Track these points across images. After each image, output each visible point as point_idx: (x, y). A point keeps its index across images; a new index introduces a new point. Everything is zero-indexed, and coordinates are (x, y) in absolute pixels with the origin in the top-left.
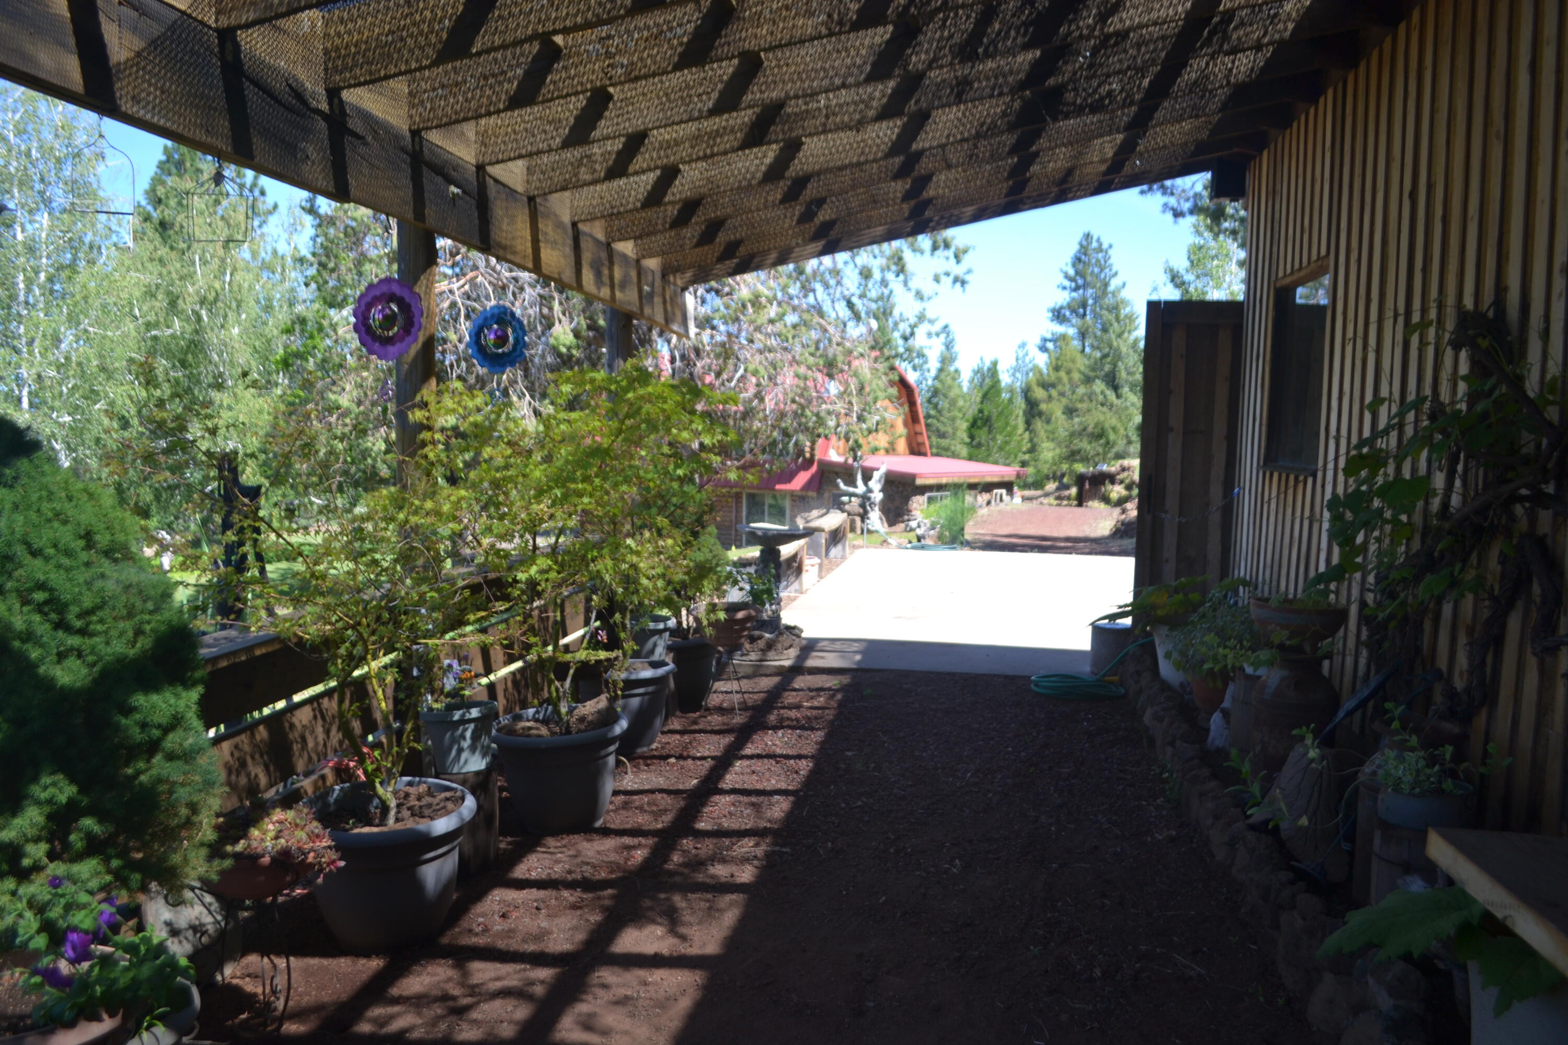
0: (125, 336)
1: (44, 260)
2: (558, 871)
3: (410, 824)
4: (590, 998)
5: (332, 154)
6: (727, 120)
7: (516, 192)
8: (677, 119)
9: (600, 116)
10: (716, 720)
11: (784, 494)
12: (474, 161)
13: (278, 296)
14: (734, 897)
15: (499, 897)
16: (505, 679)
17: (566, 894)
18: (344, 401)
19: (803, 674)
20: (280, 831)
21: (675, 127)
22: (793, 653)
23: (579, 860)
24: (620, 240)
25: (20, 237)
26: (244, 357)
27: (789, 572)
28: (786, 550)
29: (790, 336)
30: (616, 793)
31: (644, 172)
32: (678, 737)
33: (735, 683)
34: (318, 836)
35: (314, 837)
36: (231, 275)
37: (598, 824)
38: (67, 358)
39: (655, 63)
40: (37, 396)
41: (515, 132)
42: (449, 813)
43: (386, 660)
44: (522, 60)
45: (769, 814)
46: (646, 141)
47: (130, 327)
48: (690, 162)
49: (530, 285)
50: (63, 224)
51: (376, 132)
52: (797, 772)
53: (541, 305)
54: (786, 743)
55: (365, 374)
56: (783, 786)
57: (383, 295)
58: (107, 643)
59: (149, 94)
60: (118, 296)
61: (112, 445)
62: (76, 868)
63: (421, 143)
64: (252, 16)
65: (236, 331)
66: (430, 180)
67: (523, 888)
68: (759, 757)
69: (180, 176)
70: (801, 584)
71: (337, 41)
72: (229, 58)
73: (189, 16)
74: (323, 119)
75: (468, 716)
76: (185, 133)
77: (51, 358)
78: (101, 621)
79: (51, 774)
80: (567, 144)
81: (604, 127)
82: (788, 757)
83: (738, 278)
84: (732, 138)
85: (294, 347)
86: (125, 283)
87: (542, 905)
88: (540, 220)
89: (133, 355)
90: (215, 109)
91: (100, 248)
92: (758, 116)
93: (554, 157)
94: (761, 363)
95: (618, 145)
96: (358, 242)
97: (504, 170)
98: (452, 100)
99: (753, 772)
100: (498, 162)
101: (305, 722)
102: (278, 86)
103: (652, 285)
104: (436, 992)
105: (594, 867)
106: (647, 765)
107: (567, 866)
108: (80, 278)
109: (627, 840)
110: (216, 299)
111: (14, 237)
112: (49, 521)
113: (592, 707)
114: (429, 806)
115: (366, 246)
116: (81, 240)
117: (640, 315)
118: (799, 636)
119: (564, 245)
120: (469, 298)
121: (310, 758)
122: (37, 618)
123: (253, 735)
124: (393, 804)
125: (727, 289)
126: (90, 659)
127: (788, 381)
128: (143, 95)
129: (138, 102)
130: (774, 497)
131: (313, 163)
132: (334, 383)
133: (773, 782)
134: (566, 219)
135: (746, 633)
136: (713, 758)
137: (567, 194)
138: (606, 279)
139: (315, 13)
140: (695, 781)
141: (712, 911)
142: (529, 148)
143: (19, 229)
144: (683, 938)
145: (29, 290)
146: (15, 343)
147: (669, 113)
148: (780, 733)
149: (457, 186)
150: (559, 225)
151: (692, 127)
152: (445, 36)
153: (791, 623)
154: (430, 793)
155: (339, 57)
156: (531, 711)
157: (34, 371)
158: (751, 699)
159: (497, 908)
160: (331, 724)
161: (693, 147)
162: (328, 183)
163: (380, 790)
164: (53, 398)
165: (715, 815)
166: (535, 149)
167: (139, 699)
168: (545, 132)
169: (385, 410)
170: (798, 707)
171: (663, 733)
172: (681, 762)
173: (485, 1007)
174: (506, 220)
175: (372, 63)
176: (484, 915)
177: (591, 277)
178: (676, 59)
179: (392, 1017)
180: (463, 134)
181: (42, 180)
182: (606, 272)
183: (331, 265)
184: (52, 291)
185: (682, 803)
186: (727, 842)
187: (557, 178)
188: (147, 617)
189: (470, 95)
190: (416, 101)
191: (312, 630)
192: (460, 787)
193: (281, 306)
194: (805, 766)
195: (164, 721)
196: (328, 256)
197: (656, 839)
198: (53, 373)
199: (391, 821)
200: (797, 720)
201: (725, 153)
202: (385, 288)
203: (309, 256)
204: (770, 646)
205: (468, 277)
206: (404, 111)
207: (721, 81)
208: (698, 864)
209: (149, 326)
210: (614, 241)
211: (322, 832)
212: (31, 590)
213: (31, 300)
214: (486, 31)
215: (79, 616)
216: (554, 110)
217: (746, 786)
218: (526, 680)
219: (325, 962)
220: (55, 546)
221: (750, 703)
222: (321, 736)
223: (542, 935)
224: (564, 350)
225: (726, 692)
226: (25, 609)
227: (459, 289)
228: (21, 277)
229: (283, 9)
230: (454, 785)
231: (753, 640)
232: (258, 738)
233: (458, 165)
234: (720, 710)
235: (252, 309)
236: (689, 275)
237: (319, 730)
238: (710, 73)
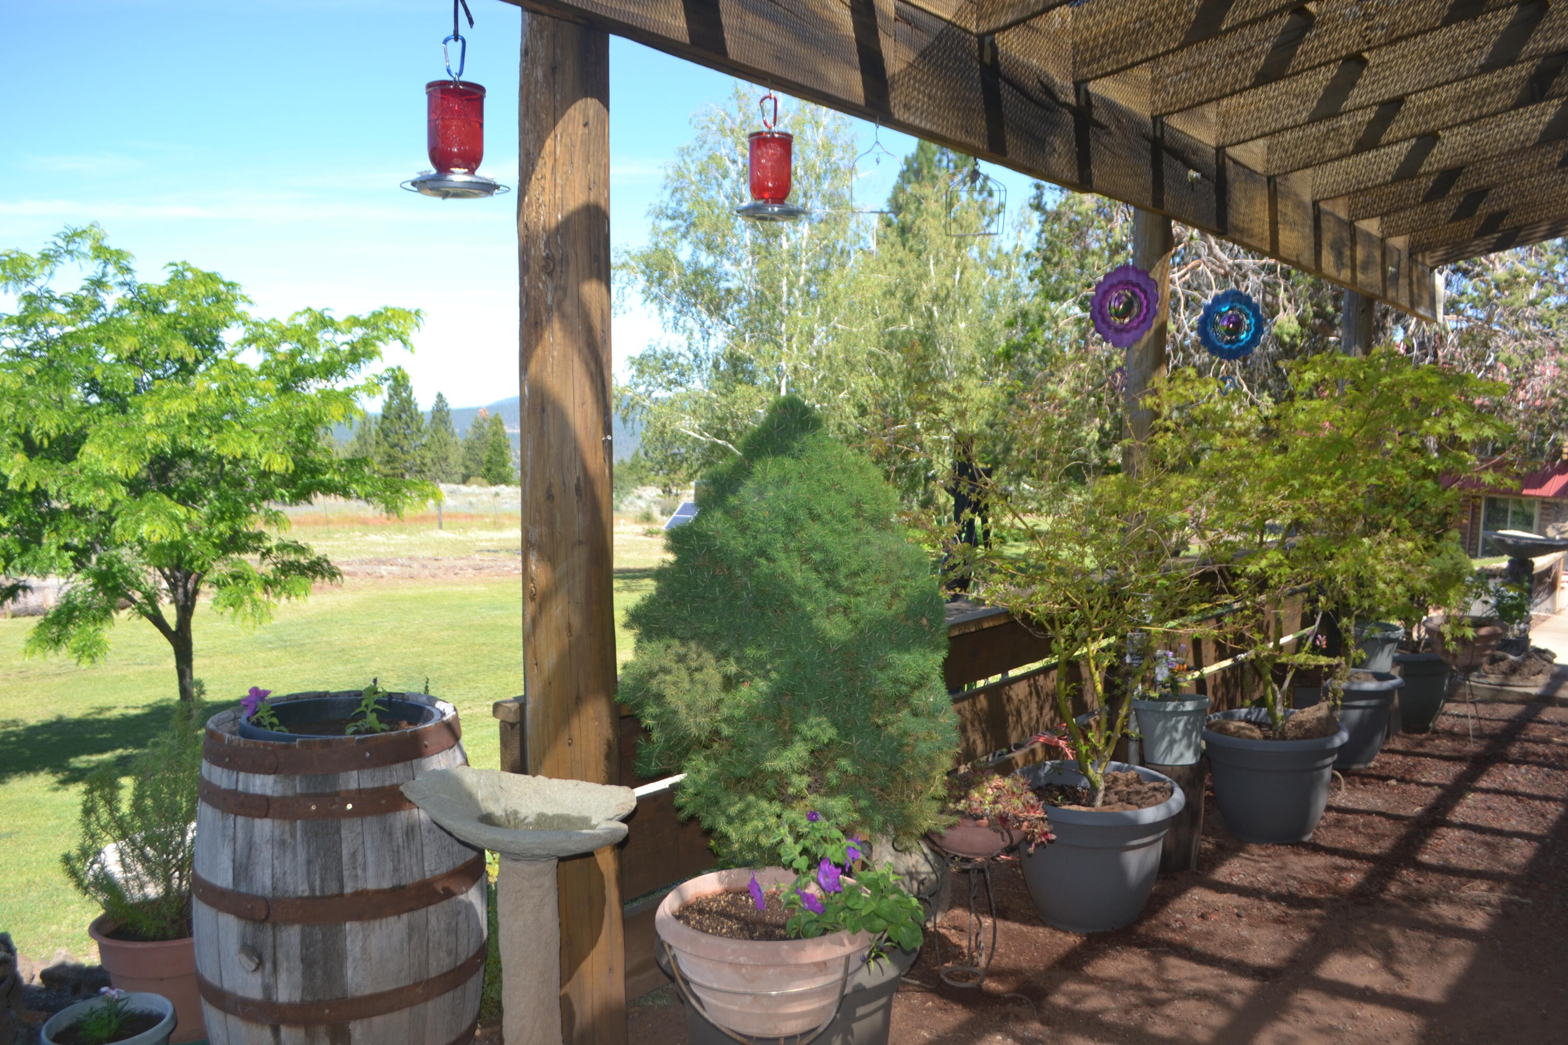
0: (867, 332)
1: (804, 266)
2: (1262, 880)
3: (1118, 808)
4: (1291, 1019)
5: (1077, 145)
6: (1500, 76)
7: (1256, 172)
8: (1441, 79)
9: (1353, 85)
10: (1445, 745)
11: (1532, 500)
12: (1213, 144)
13: (1002, 292)
14: (1461, 942)
15: (1197, 896)
16: (1215, 675)
17: (1269, 905)
18: (1063, 391)
19: (1553, 705)
20: (999, 797)
21: (1437, 90)
22: (1542, 680)
23: (1285, 873)
24: (1364, 218)
25: (785, 246)
26: (968, 350)
27: (1540, 588)
28: (1540, 562)
29: (1554, 320)
30: (1329, 808)
31: (1397, 141)
32: (1400, 758)
33: (1472, 707)
34: (1033, 807)
35: (1029, 807)
36: (962, 273)
37: (1308, 838)
38: (819, 352)
39: (1421, 20)
40: (793, 385)
41: (1258, 110)
42: (1158, 803)
43: (1104, 643)
44: (1271, 33)
45: (1506, 857)
46: (1403, 108)
47: (871, 323)
48: (1450, 128)
49: (1253, 271)
50: (820, 232)
51: (1119, 121)
52: (1543, 816)
53: (1265, 292)
54: (1531, 781)
55: (1082, 365)
56: (1525, 828)
57: (1120, 282)
58: (869, 604)
59: (918, 102)
60: (863, 295)
61: (852, 430)
62: (831, 802)
63: (1162, 128)
64: (1010, 18)
65: (962, 325)
66: (1170, 165)
67: (1225, 892)
68: (1497, 792)
69: (919, 183)
70: (1554, 603)
71: (1086, 34)
72: (987, 60)
73: (954, 25)
74: (1070, 112)
75: (1181, 708)
76: (948, 135)
77: (806, 352)
78: (865, 583)
79: (816, 715)
80: (1314, 119)
81: (1356, 96)
82: (1532, 797)
83: (1492, 256)
84: (1505, 95)
85: (1015, 340)
86: (870, 284)
87: (1243, 913)
88: (1279, 200)
89: (873, 349)
90: (975, 110)
91: (849, 253)
92: (1538, 67)
93: (1298, 133)
94: (1515, 351)
95: (1370, 114)
96: (1081, 236)
97: (1245, 151)
98: (1195, 82)
99: (1489, 808)
100: (1239, 143)
101: (1021, 696)
102: (1031, 84)
103: (1398, 266)
104: (1130, 980)
105: (1301, 882)
106: (1364, 784)
107: (1271, 877)
108: (832, 281)
109: (1339, 861)
110: (948, 296)
111: (781, 246)
112: (827, 490)
113: (1311, 714)
114: (1138, 793)
115: (1088, 240)
116: (834, 246)
117: (1384, 298)
118: (1550, 662)
119: (1303, 225)
120: (1189, 287)
121: (1023, 732)
122: (814, 576)
123: (974, 704)
124: (1102, 786)
125: (1477, 269)
126: (854, 616)
127: (1548, 372)
128: (913, 102)
129: (909, 109)
130: (1519, 503)
131: (1060, 155)
132: (1052, 374)
133: (1513, 822)
134: (1307, 198)
135: (1488, 652)
136: (1441, 786)
137: (1309, 171)
138: (1347, 261)
139: (1065, 10)
140: (1419, 809)
141: (1434, 955)
142: (1273, 125)
143: (784, 239)
144: (1399, 976)
145: (790, 293)
146: (778, 339)
147: (1432, 74)
148: (1523, 769)
149: (1196, 170)
150: (1300, 204)
151: (1457, 88)
152: (1193, 16)
153: (1542, 646)
154: (1139, 781)
155: (1087, 50)
156: (1244, 711)
157: (791, 364)
158: (1489, 727)
159: (1196, 907)
160: (1044, 702)
161: (1457, 110)
162: (1070, 174)
163: (1091, 771)
164: (806, 387)
165: (1441, 849)
166: (1279, 126)
167: (894, 657)
168: (1291, 106)
169: (1100, 400)
170: (1547, 742)
171: (1383, 751)
172: (1403, 786)
173: (1179, 1004)
174: (1244, 203)
175: (1119, 52)
176: (1181, 912)
177: (1331, 258)
178: (1446, 12)
179: (1086, 995)
180: (1203, 116)
181: (805, 195)
182: (1347, 253)
183: (1055, 259)
184: (808, 293)
185: (1403, 831)
186: (1455, 881)
187: (1301, 155)
188: (904, 582)
189: (1214, 75)
190: (1159, 86)
191: (1041, 608)
192: (1168, 779)
193: (1005, 301)
194: (1553, 810)
195: (912, 678)
196: (1052, 251)
197: (1371, 865)
198: (806, 365)
199: (1099, 803)
200: (1545, 756)
201: (1494, 114)
202: (1121, 276)
203: (1034, 252)
204: (1514, 669)
205: (1190, 266)
206: (1146, 99)
207: (1495, 32)
208: (1421, 899)
209: (888, 322)
210: (1358, 219)
211: (1036, 804)
212: (811, 550)
213: (792, 301)
214: (1236, 6)
215: (846, 577)
216: (1301, 84)
217: (1479, 822)
218: (1236, 679)
219: (1025, 929)
220: (831, 512)
221: (1487, 731)
222: (1035, 713)
223: (1243, 943)
224: (1287, 339)
225: (1458, 716)
226: (804, 567)
227: (1180, 278)
228: (785, 281)
229: (1040, 7)
230: (1163, 776)
231: (1494, 660)
232: (978, 706)
233: (1198, 149)
234: (1450, 734)
235: (979, 304)
236: (1440, 253)
237: (1034, 706)
238: (1483, 24)
